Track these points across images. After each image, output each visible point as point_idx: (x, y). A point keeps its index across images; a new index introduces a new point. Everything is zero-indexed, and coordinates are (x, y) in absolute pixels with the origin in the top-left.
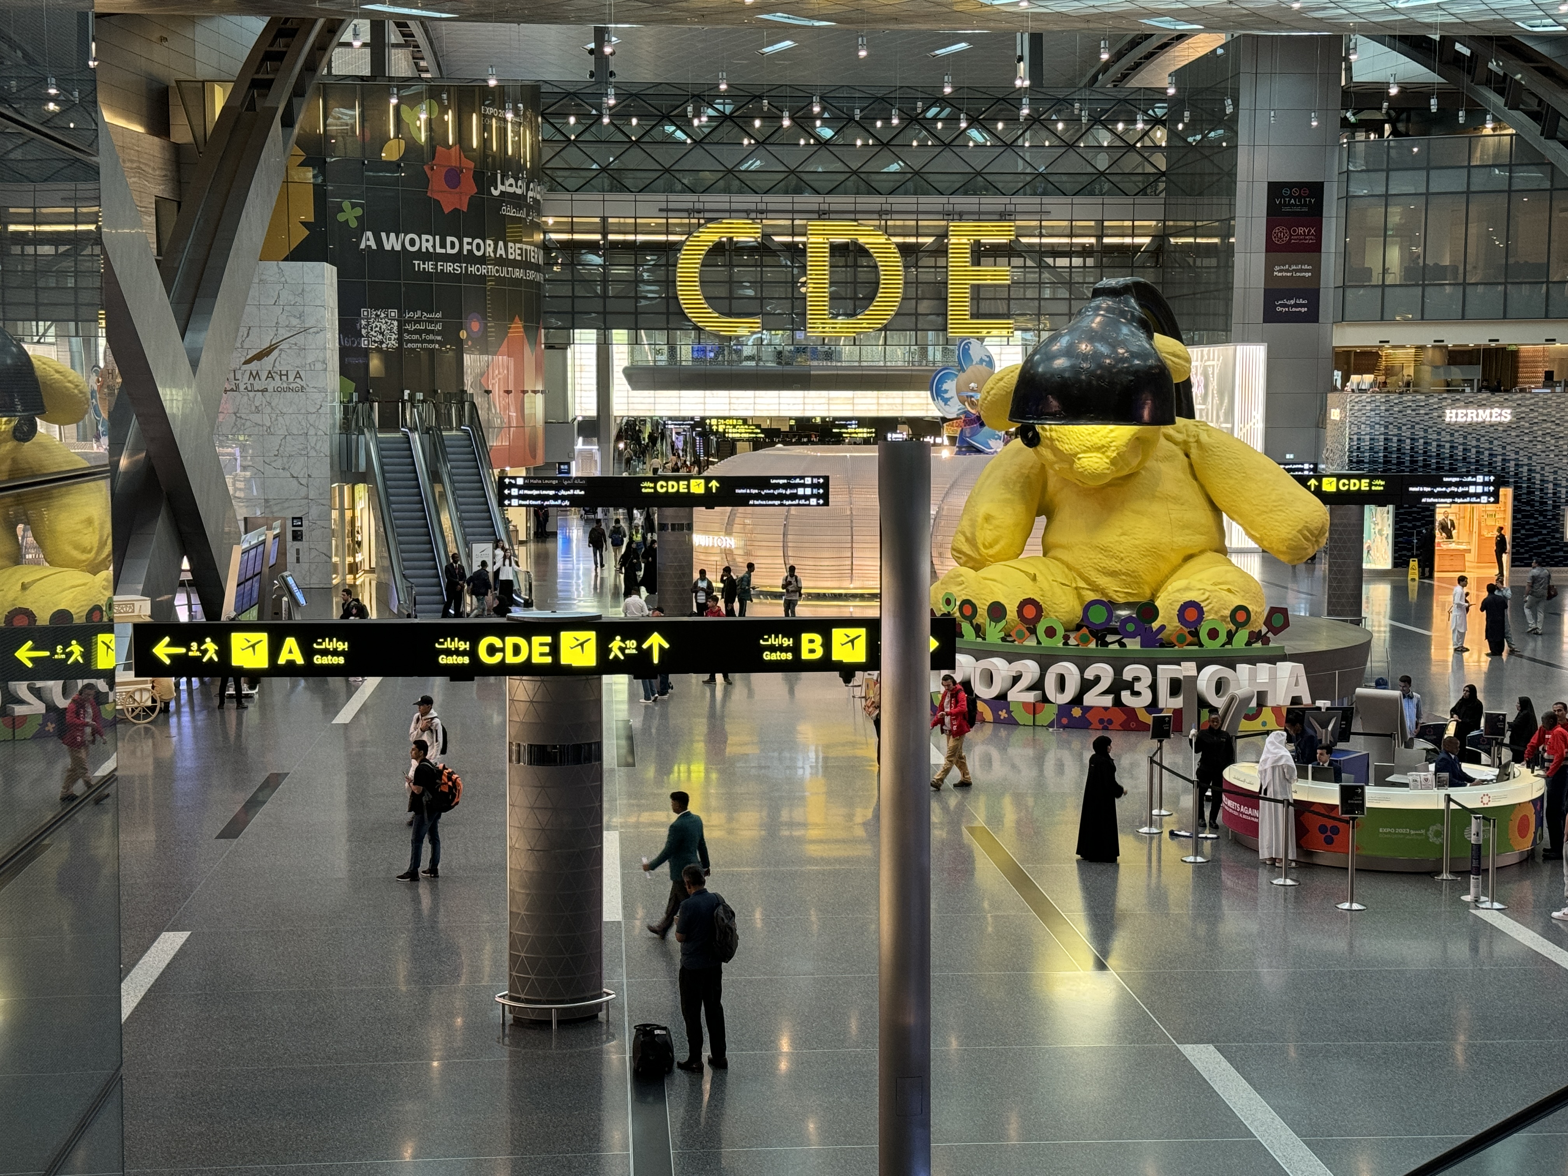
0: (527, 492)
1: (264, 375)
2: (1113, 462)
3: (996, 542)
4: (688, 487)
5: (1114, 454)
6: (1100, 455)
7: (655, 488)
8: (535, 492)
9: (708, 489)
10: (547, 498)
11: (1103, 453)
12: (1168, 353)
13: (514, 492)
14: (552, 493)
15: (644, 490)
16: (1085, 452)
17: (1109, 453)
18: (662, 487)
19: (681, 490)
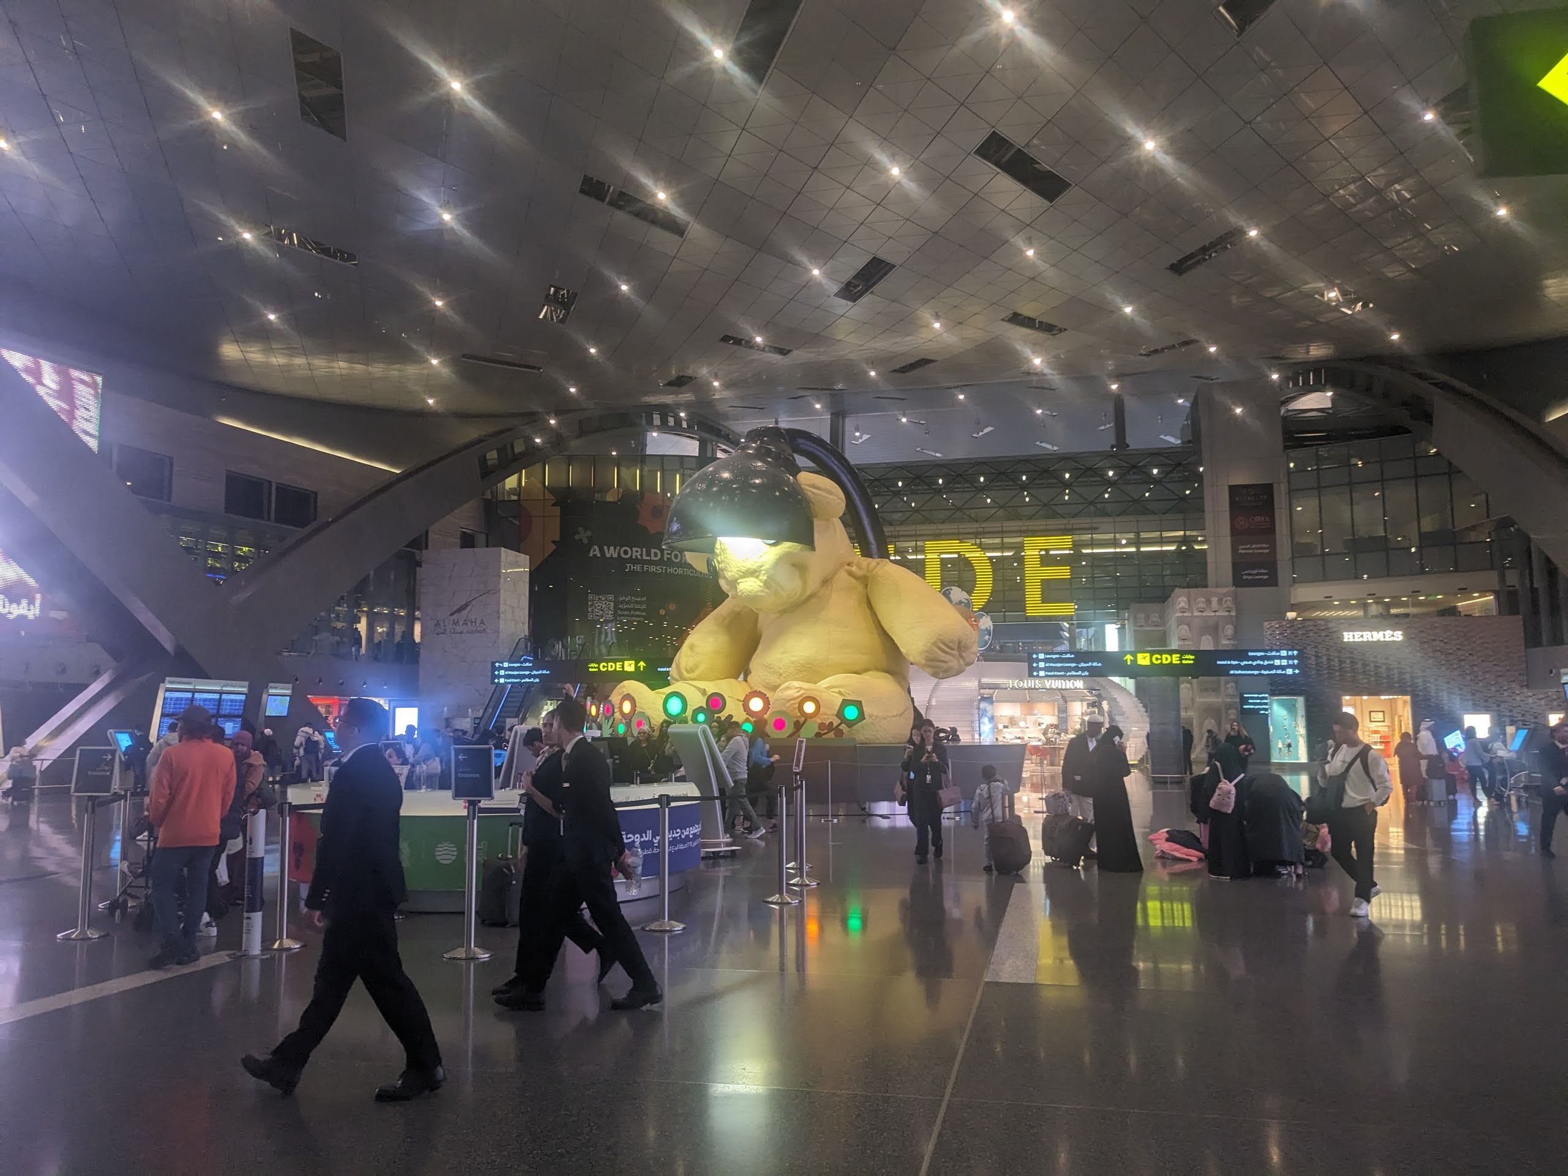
0: (510, 673)
1: (461, 622)
2: (766, 584)
3: (696, 666)
4: (623, 667)
5: (765, 578)
6: (755, 580)
7: (598, 668)
8: (516, 673)
9: (637, 668)
10: (524, 676)
11: (757, 577)
12: (808, 485)
13: (502, 673)
14: (527, 673)
15: (590, 670)
16: (742, 577)
17: (761, 577)
18: (604, 667)
19: (618, 669)
